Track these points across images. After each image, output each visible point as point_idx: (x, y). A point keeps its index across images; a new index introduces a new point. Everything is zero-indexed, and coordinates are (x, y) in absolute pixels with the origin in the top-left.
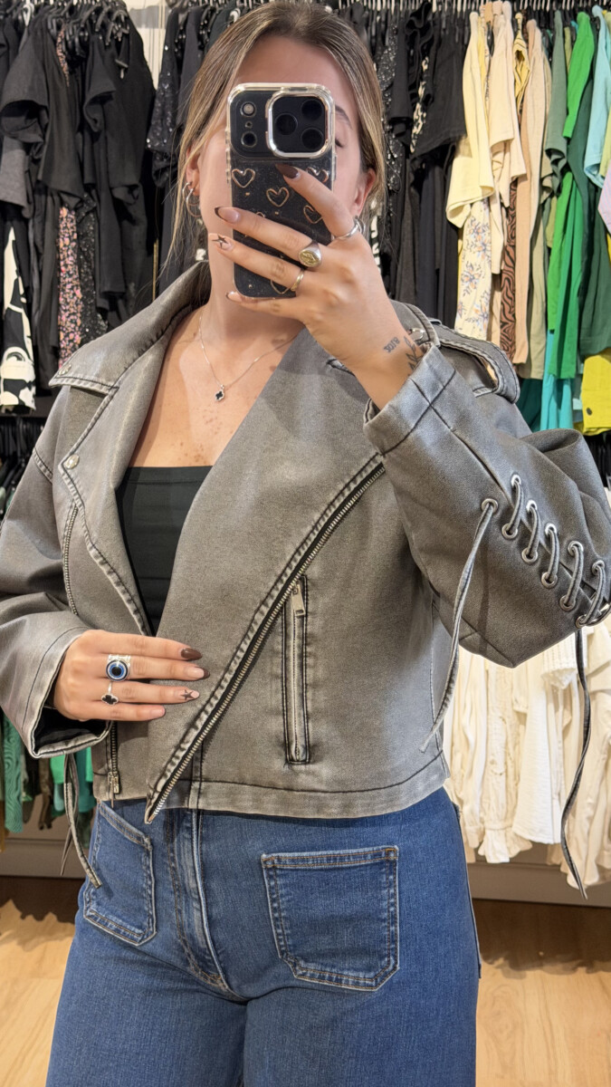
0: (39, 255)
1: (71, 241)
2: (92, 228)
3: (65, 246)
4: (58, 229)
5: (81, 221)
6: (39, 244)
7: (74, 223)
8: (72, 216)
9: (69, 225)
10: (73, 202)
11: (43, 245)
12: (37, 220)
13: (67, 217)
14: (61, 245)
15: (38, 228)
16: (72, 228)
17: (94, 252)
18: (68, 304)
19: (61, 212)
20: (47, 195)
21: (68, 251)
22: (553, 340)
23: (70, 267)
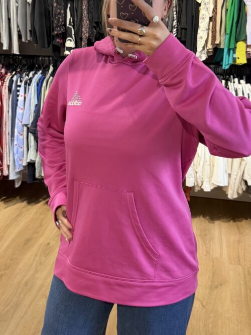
0: (77, 10)
3: (84, 8)
4: (82, 3)
9: (85, 2)
15: (77, 3)
18: (85, 25)
22: (228, 36)
23: (85, 14)
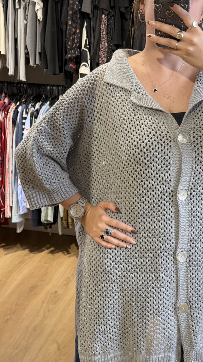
0: (94, 31)
1: (105, 26)
2: (112, 22)
3: (103, 28)
4: (101, 22)
5: (109, 19)
6: (94, 27)
7: (106, 20)
8: (106, 18)
9: (105, 21)
10: (107, 12)
11: (96, 27)
12: (94, 18)
13: (104, 18)
14: (102, 27)
15: (94, 21)
16: (106, 22)
17: (112, 30)
18: (102, 48)
19: (102, 16)
20: (98, 10)
21: (104, 30)
23: (104, 35)
